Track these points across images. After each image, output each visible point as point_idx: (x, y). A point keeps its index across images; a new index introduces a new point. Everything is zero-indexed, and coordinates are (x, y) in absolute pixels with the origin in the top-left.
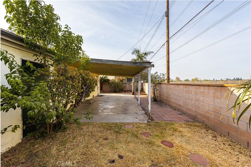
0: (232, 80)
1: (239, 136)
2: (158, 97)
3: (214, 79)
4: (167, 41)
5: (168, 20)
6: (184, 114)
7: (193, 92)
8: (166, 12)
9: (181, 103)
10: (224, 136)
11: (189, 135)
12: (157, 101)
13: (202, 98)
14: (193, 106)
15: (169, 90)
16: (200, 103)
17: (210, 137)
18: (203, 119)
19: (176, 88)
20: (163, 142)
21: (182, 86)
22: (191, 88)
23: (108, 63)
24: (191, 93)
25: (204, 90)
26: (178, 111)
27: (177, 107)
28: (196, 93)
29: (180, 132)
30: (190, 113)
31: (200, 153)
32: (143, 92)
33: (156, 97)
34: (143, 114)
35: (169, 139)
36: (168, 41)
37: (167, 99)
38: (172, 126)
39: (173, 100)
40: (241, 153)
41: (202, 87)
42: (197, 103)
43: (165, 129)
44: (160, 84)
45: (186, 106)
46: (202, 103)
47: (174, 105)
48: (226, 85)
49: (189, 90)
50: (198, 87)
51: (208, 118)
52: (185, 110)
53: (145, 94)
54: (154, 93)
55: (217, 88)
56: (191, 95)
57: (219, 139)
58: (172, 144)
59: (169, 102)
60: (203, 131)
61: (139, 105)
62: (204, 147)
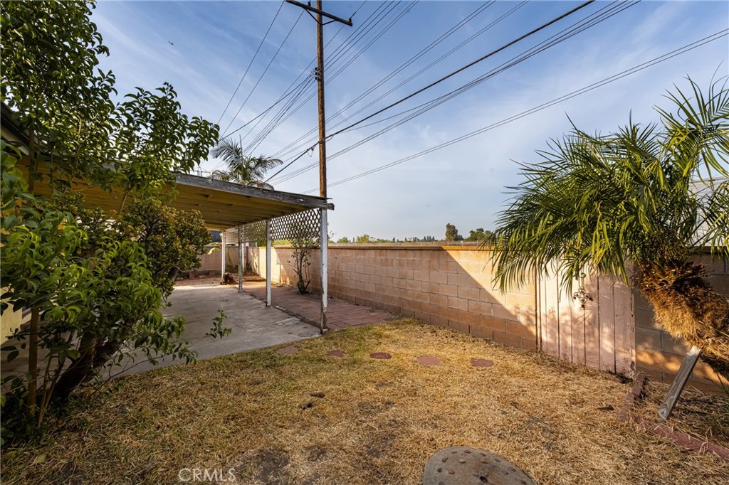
0: (422, 241)
1: (460, 322)
2: (309, 282)
3: (394, 239)
4: (320, 142)
5: (321, 90)
6: (377, 309)
7: (395, 262)
8: (316, 69)
9: (371, 288)
10: (444, 328)
11: (403, 337)
12: (307, 292)
13: (410, 272)
14: (396, 289)
15: (342, 262)
16: (408, 281)
17: (429, 334)
18: (413, 310)
19: (358, 257)
20: (373, 355)
21: (373, 252)
22: (390, 255)
23: (221, 188)
24: (392, 265)
25: (415, 256)
26: (365, 305)
27: (361, 297)
28: (401, 264)
29: (387, 337)
30: (390, 304)
31: (428, 354)
32: (251, 275)
33: (306, 284)
34: (297, 324)
35: (378, 350)
36: (322, 143)
37: (337, 284)
38: (370, 331)
39: (352, 285)
40: (465, 341)
41: (410, 252)
42: (403, 282)
43: (362, 338)
44: (313, 250)
45: (381, 293)
46: (410, 281)
47: (353, 295)
48: (444, 247)
49: (386, 259)
50: (404, 251)
51: (420, 306)
52: (378, 300)
53: (258, 278)
54: (300, 273)
55: (434, 252)
56: (391, 268)
57: (440, 332)
58: (388, 355)
59: (340, 290)
60: (418, 328)
61: (269, 306)
62: (428, 346)
